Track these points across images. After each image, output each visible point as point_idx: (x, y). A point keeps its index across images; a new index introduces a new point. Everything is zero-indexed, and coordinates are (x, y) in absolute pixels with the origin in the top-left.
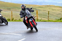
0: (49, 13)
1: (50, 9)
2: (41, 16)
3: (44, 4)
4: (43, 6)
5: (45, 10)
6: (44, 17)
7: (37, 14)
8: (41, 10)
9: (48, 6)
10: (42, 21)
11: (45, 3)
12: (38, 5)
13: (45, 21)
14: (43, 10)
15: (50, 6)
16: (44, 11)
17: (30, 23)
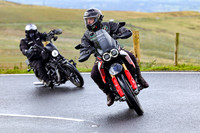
0: (177, 40)
1: (180, 24)
2: (150, 52)
3: (159, 9)
4: (158, 14)
5: (164, 31)
6: (162, 53)
7: (136, 44)
8: (150, 30)
9: (174, 14)
10: (154, 70)
11: (163, 4)
12: (138, 11)
13: (165, 70)
14: (159, 31)
15: (181, 14)
16: (162, 34)
17: (115, 81)
